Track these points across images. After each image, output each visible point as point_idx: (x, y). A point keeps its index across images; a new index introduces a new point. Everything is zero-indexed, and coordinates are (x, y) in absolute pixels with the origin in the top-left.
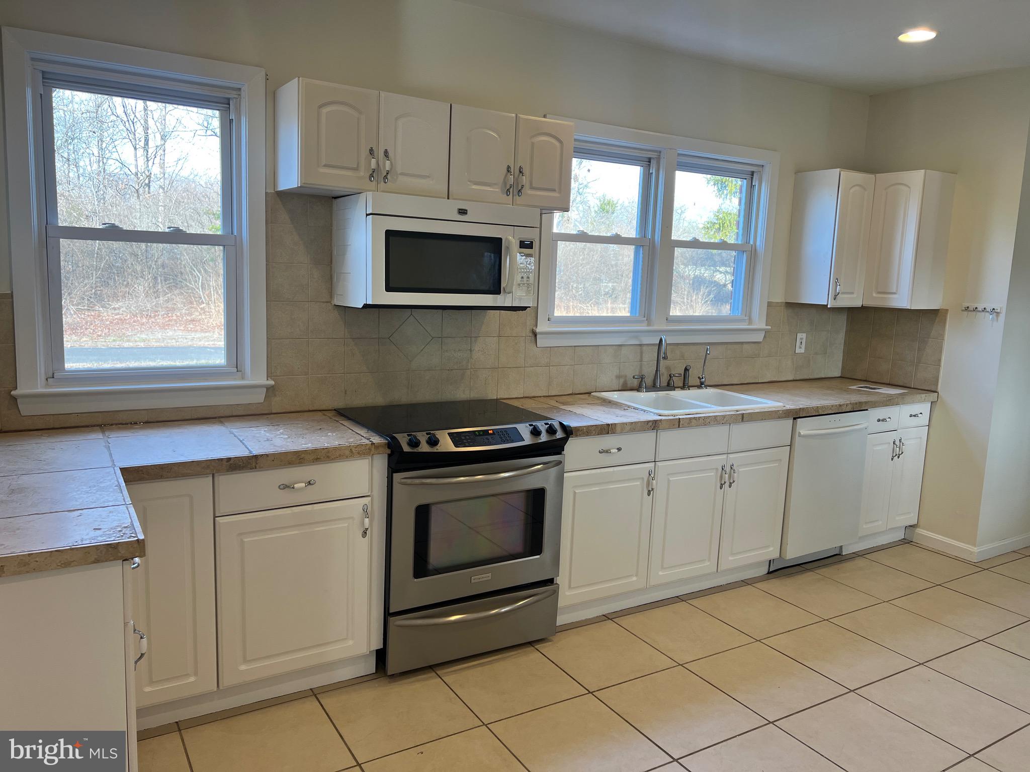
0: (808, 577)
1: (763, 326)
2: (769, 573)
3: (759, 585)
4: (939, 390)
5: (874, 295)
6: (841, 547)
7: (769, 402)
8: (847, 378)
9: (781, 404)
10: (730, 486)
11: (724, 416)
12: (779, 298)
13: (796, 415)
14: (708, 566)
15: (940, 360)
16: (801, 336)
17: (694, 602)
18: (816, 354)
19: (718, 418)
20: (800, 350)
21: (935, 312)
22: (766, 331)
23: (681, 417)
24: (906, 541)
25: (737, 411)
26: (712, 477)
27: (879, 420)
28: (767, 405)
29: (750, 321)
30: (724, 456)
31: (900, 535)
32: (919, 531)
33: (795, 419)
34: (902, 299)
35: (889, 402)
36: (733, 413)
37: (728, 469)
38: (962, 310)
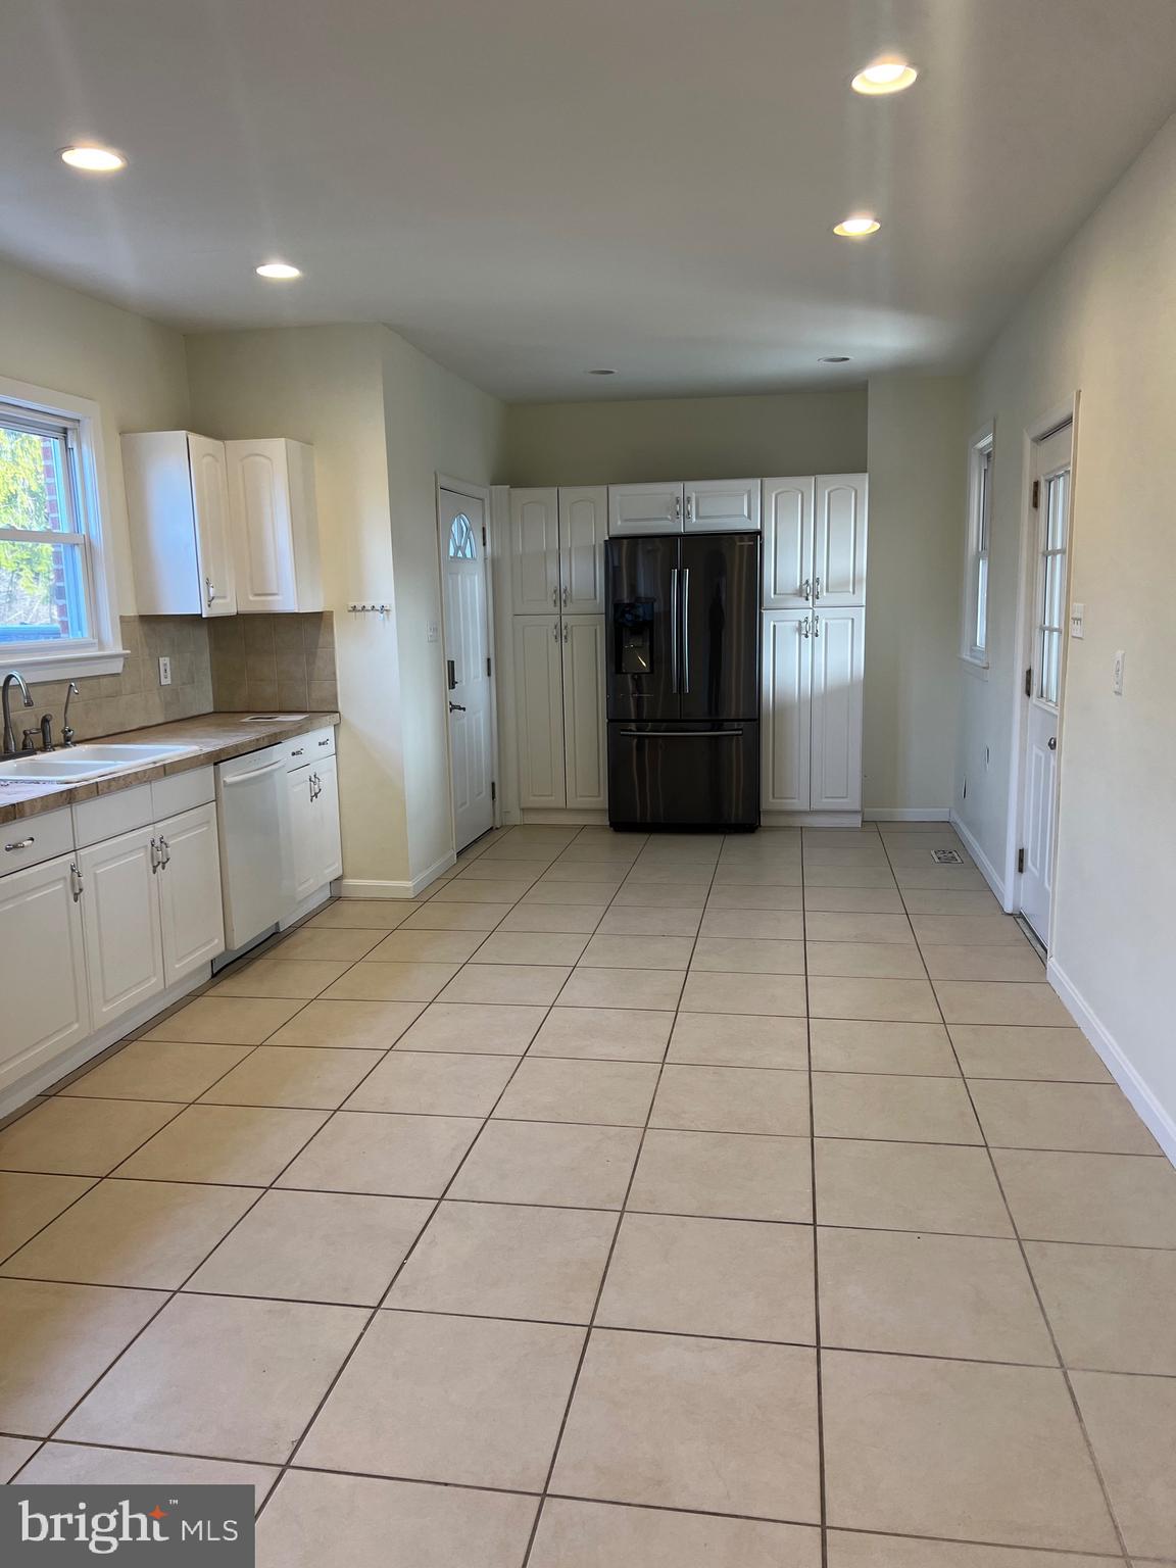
0: (260, 966)
1: (119, 649)
2: (214, 976)
3: (210, 993)
4: (340, 709)
5: (251, 598)
6: (277, 924)
7: (181, 747)
8: (225, 712)
9: (196, 748)
10: (163, 868)
11: (145, 771)
12: (131, 611)
13: (217, 759)
14: (154, 983)
15: (335, 673)
16: (165, 661)
17: (146, 1037)
18: (184, 684)
19: (139, 775)
20: (166, 681)
21: (318, 616)
22: (125, 657)
23: (98, 780)
24: (335, 899)
25: (155, 763)
26: (142, 858)
27: (294, 754)
28: (178, 752)
29: (101, 645)
30: (150, 828)
31: (327, 894)
32: (348, 882)
33: (215, 764)
34: (288, 600)
35: (300, 730)
36: (152, 766)
37: (157, 843)
38: (350, 611)
